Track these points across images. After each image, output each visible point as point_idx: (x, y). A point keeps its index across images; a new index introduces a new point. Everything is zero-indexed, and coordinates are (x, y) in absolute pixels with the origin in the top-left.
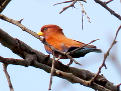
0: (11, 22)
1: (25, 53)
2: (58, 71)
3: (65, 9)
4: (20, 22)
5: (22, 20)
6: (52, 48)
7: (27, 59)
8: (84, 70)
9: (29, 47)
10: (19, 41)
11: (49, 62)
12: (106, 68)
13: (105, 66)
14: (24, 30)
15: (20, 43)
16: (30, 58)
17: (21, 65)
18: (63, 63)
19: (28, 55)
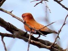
0: (6, 12)
1: (13, 30)
3: (37, 4)
4: (11, 12)
8: (46, 41)
9: (15, 27)
10: (10, 24)
11: (26, 36)
12: (59, 39)
15: (10, 25)
17: (11, 37)
19: (15, 32)
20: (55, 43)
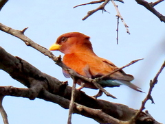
0: (9, 32)
1: (30, 78)
2: (79, 107)
3: (91, 13)
4: (22, 32)
5: (25, 29)
6: (71, 72)
7: (33, 88)
8: (119, 105)
9: (36, 70)
10: (20, 60)
11: (66, 92)
12: (153, 102)
13: (152, 99)
14: (29, 45)
15: (22, 63)
16: (37, 86)
17: (24, 97)
18: (87, 94)
19: (34, 81)
20: (144, 111)
